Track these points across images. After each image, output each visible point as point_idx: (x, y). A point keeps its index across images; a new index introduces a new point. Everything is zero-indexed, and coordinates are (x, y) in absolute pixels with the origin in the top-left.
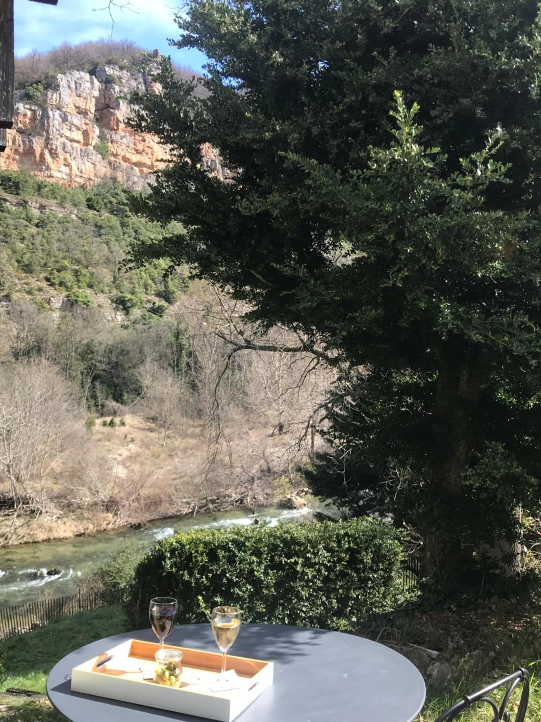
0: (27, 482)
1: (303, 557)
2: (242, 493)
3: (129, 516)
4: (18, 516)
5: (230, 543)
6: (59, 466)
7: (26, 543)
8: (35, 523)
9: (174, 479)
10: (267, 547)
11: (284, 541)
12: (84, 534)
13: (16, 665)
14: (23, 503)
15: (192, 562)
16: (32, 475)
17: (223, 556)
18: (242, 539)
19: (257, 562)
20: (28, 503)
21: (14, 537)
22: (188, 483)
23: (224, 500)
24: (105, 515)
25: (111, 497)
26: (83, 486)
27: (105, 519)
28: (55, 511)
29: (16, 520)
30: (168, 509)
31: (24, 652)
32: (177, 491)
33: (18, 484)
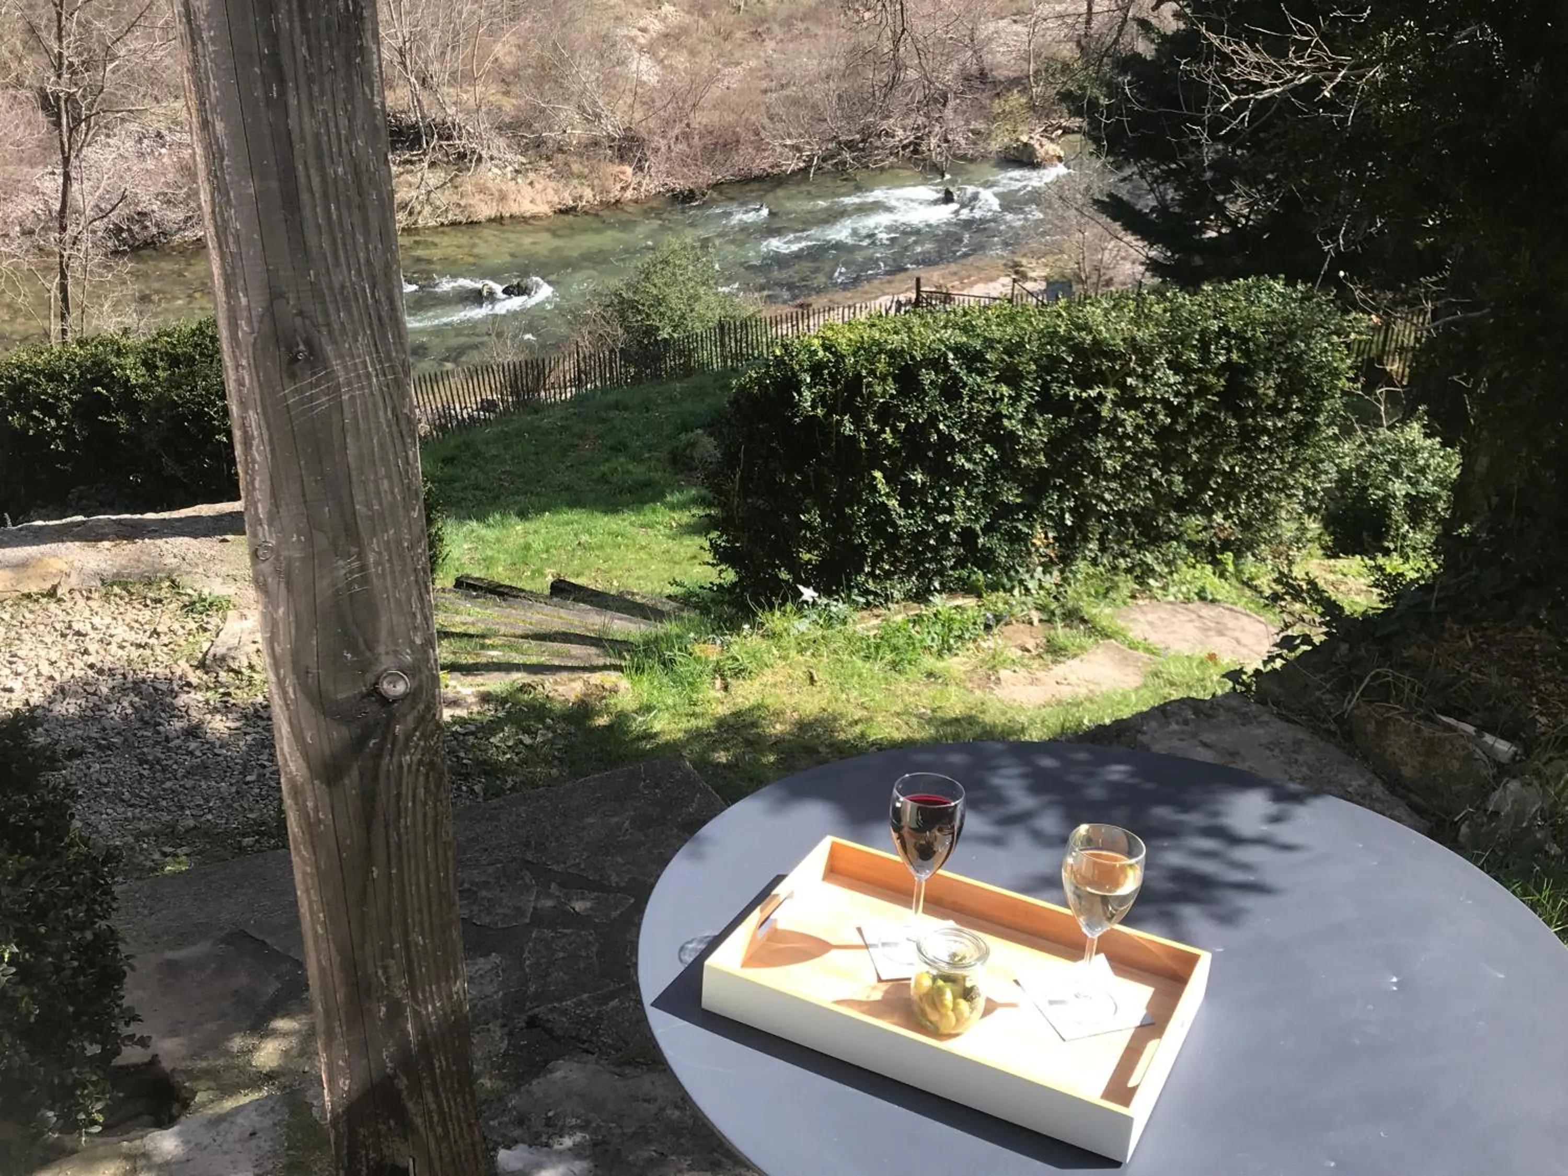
0: (445, 89)
1: (1116, 385)
2: (918, 129)
3: (669, 174)
4: (432, 165)
5: (951, 356)
6: (510, 53)
7: (453, 224)
8: (468, 181)
9: (765, 92)
10: (1035, 362)
11: (1077, 350)
12: (574, 209)
13: (461, 495)
14: (440, 137)
15: (862, 396)
16: (453, 74)
17: (932, 382)
18: (978, 344)
19: (1010, 397)
20: (449, 138)
21: (427, 209)
22: (795, 102)
23: (878, 144)
24: (616, 169)
25: (630, 129)
26: (566, 100)
27: (616, 178)
28: (509, 156)
29: (428, 174)
30: (753, 161)
31: (475, 470)
32: (771, 118)
33: (426, 94)
